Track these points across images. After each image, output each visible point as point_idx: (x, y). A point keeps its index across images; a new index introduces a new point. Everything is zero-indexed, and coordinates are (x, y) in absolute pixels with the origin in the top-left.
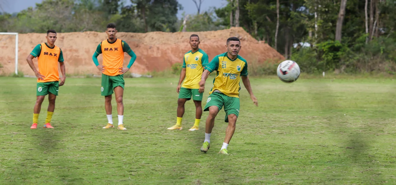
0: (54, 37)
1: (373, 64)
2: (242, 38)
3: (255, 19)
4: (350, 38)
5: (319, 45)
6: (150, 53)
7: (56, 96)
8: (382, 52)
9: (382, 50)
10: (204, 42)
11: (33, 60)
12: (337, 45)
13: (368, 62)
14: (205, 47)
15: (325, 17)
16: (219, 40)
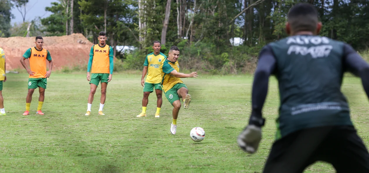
0: (42, 42)
1: (192, 63)
2: (84, 42)
3: (86, 27)
4: (173, 43)
5: (148, 48)
6: (12, 53)
7: (45, 89)
8: (199, 54)
9: (199, 52)
10: (55, 45)
11: (25, 61)
12: (163, 48)
13: (188, 62)
14: (56, 49)
15: (153, 26)
16: (66, 44)
